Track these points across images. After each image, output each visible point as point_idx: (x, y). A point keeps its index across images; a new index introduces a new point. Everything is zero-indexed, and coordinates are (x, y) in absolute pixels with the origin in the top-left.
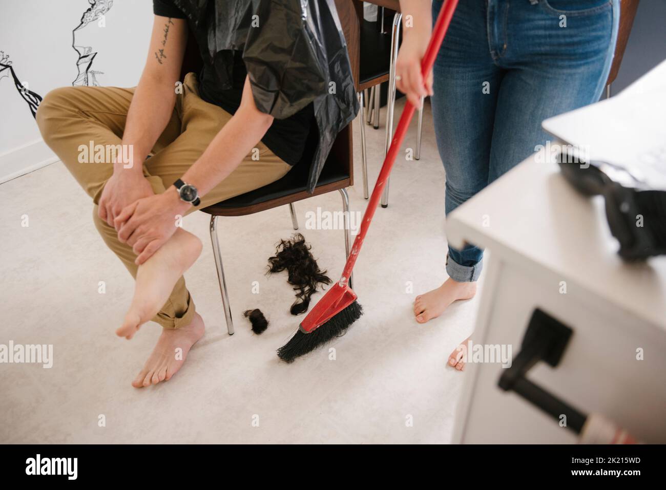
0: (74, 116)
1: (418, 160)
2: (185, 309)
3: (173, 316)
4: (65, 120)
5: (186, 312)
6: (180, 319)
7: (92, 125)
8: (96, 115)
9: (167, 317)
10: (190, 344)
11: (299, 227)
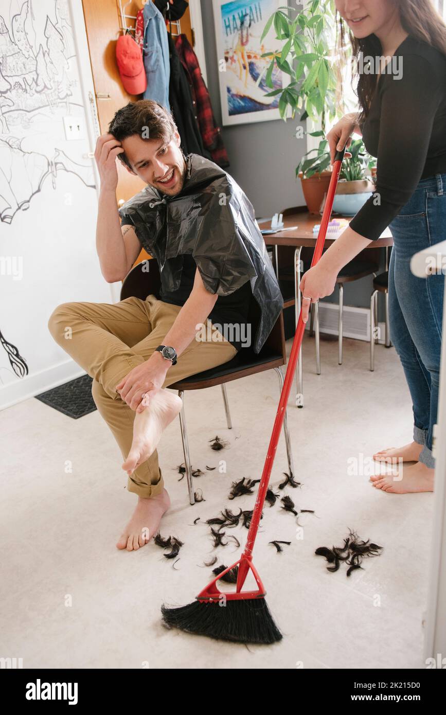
0: (77, 319)
1: (318, 374)
2: (158, 479)
3: (150, 484)
4: (72, 322)
5: (159, 480)
6: (156, 486)
7: (89, 324)
8: (92, 319)
9: (145, 485)
10: (162, 512)
11: (233, 427)
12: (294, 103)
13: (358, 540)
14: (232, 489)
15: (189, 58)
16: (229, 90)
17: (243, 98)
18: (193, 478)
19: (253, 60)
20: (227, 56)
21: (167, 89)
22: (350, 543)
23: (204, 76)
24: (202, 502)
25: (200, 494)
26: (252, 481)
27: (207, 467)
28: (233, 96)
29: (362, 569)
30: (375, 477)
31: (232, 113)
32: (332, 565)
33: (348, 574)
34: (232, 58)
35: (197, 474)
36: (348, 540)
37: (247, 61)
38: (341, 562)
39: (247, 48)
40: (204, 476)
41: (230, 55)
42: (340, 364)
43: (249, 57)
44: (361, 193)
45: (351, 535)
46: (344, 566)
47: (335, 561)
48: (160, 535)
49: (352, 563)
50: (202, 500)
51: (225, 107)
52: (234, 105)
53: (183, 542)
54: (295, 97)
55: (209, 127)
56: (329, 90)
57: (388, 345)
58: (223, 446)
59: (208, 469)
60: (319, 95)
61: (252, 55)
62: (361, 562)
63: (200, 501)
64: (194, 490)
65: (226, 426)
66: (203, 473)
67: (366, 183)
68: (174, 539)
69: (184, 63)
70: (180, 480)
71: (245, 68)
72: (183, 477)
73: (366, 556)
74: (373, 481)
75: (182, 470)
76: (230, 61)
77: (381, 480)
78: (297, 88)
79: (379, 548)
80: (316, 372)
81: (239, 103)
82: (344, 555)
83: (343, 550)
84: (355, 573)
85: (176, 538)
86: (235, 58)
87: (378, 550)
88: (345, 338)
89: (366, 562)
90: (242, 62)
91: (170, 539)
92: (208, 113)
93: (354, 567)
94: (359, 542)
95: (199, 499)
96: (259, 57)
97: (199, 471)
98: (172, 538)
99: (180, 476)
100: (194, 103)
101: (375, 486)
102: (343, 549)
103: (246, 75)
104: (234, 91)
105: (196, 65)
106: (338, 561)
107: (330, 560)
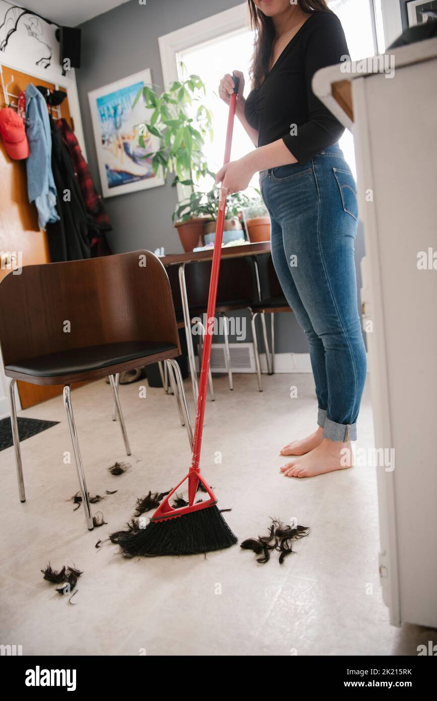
1: (214, 401)
11: (132, 453)
12: (165, 163)
13: (282, 525)
14: (138, 506)
15: (69, 137)
16: (107, 167)
17: (120, 173)
18: (91, 505)
19: (126, 141)
20: (104, 139)
21: (49, 157)
22: (275, 531)
23: (84, 154)
24: (104, 526)
25: (100, 518)
26: (159, 495)
27: (107, 492)
28: (111, 171)
29: (294, 552)
30: (285, 467)
31: (111, 186)
32: (262, 556)
33: (281, 561)
34: (108, 141)
35: (97, 500)
36: (273, 527)
37: (121, 142)
38: (270, 551)
39: (121, 131)
40: (104, 500)
41: (107, 137)
42: (232, 390)
43: (123, 138)
44: (230, 230)
45: (274, 522)
46: (275, 554)
47: (263, 552)
48: (50, 569)
49: (282, 549)
50: (103, 523)
51: (105, 181)
52: (112, 178)
53: (81, 571)
54: (165, 158)
55: (91, 195)
56: (194, 151)
57: (271, 372)
58: (124, 470)
59: (108, 493)
60: (186, 154)
61: (126, 137)
62: (291, 547)
63: (101, 525)
64: (93, 515)
65: (125, 453)
66: (103, 498)
67: (233, 223)
68: (70, 569)
69: (65, 142)
70: (76, 509)
71: (120, 147)
72: (79, 507)
73: (295, 539)
74: (284, 472)
75: (77, 500)
76: (106, 143)
77: (291, 468)
78: (165, 150)
79: (306, 528)
80: (210, 399)
81: (117, 177)
82: (273, 543)
83: (270, 539)
84: (288, 559)
85: (72, 567)
86: (111, 140)
87: (305, 531)
88: (233, 374)
89: (296, 545)
90: (117, 142)
91: (64, 569)
92: (89, 183)
93: (286, 552)
94: (284, 528)
95: (100, 522)
96: (131, 137)
97: (98, 497)
98: (66, 568)
99: (76, 505)
100: (76, 174)
101: (287, 475)
102: (270, 537)
103: (121, 153)
104: (111, 167)
105: (75, 143)
106: (267, 552)
107: (257, 552)
